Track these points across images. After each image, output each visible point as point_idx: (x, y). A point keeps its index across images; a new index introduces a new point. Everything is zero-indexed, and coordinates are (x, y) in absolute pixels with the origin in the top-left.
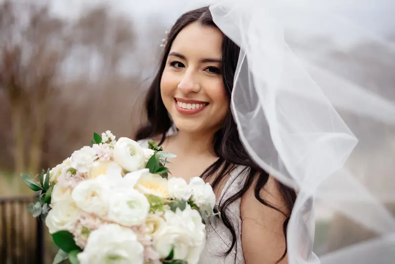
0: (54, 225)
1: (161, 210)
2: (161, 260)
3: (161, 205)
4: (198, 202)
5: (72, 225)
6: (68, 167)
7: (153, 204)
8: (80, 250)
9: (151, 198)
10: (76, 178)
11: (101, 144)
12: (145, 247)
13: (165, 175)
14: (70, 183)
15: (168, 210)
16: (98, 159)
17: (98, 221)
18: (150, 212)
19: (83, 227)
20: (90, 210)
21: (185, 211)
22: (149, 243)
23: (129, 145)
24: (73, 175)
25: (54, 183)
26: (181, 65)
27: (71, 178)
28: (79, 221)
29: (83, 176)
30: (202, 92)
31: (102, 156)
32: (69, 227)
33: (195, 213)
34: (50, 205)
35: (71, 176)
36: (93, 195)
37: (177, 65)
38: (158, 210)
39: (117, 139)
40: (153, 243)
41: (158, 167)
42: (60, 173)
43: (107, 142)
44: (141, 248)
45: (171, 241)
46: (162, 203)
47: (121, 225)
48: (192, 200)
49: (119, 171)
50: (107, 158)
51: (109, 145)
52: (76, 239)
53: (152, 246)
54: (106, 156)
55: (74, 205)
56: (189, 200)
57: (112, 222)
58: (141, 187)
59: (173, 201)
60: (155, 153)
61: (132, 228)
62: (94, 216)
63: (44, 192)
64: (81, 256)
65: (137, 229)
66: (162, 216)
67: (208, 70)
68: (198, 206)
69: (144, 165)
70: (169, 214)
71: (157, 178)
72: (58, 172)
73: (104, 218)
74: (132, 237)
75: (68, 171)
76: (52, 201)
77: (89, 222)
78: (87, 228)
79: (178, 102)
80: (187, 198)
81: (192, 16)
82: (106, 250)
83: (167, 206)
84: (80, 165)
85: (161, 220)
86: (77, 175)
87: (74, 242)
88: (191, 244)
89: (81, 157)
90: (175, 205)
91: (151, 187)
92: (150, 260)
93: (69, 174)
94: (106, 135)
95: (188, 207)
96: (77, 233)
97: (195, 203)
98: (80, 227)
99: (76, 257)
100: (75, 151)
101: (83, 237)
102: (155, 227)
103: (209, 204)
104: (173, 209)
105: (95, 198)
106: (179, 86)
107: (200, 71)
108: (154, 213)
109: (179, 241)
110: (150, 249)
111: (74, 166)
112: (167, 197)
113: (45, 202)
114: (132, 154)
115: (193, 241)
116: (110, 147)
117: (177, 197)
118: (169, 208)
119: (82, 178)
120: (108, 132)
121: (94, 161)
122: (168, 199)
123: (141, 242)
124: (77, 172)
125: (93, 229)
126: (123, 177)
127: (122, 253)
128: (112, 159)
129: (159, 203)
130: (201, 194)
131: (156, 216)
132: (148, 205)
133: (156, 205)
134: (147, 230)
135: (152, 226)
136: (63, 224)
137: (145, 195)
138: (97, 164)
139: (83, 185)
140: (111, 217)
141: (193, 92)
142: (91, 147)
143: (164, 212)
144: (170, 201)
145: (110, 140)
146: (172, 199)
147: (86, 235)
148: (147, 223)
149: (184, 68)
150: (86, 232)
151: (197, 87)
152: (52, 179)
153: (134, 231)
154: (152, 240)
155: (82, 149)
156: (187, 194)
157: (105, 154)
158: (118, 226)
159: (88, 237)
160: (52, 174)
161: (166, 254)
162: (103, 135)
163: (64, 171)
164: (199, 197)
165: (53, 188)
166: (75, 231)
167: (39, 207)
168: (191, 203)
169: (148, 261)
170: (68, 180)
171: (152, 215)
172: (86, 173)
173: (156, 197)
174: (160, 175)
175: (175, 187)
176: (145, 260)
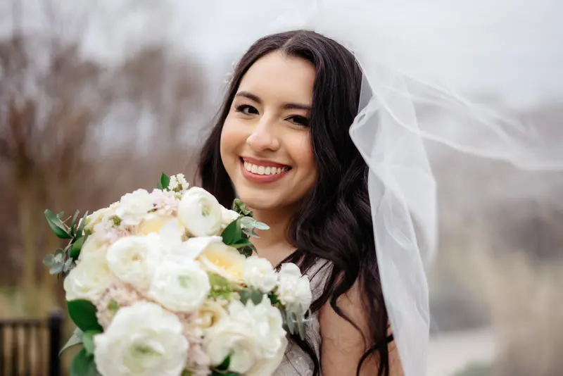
0: (74, 289)
1: (225, 298)
2: (211, 368)
3: (228, 291)
4: (284, 298)
5: (98, 294)
6: (112, 214)
7: (217, 287)
8: (100, 329)
9: (215, 278)
10: (119, 230)
11: (165, 190)
12: (192, 344)
13: (247, 252)
14: (109, 235)
15: (237, 299)
16: (155, 210)
17: (134, 295)
18: (209, 297)
19: (112, 300)
20: (126, 277)
21: (260, 306)
22: (198, 341)
23: (203, 199)
24: (115, 226)
25: (89, 233)
26: (253, 111)
27: (113, 229)
28: (108, 291)
29: (129, 230)
30: (281, 150)
31: (162, 207)
32: (92, 296)
33: (276, 312)
34: (77, 261)
35: (113, 227)
36: (136, 258)
37: (247, 110)
38: (221, 297)
40: (205, 341)
41: (239, 237)
42: (100, 220)
43: (175, 190)
44: (185, 345)
45: (230, 344)
46: (231, 287)
47: (163, 307)
48: (276, 293)
49: (181, 233)
50: (167, 211)
51: (177, 193)
52: (98, 315)
53: (201, 345)
54: (167, 208)
55: (106, 267)
56: (272, 292)
57: (153, 301)
58: (205, 260)
59: (246, 289)
60: (239, 218)
61: (178, 314)
62: (130, 287)
64: (99, 339)
65: (186, 317)
66: (225, 307)
67: (292, 120)
68: (283, 303)
69: (218, 229)
70: (236, 305)
71: (231, 253)
72: (98, 219)
73: (144, 294)
75: (110, 219)
76: (80, 257)
77: (122, 294)
78: (116, 303)
79: (246, 164)
80: (268, 289)
81: (272, 42)
83: (236, 294)
84: (127, 214)
85: (223, 312)
86: (121, 227)
87: (96, 319)
88: (258, 354)
89: (134, 203)
90: (249, 295)
91: (220, 264)
92: (196, 365)
93: (111, 223)
94: (176, 180)
95: (266, 300)
96: (102, 306)
97: (279, 298)
98: (107, 298)
99: (92, 338)
100: (127, 194)
101: (108, 313)
102: (214, 320)
103: (300, 306)
104: (244, 301)
105: (137, 263)
106: (249, 140)
107: (281, 120)
108: (215, 300)
109: (242, 345)
110: (197, 348)
111: (119, 213)
112: (241, 282)
113: (71, 257)
114: (205, 212)
115: (262, 351)
116: (177, 197)
117: (253, 284)
118: (239, 297)
119: (127, 232)
120: (181, 176)
121: (149, 212)
122: (242, 285)
123: (187, 336)
124: (122, 223)
125: (125, 304)
126: (184, 240)
127: (158, 347)
128: (174, 214)
129: (224, 288)
130: (290, 287)
131: (216, 305)
132: (208, 287)
133: (220, 289)
134: (199, 321)
135: (208, 319)
136: (86, 290)
137: (209, 273)
138: (152, 216)
139: (125, 242)
140: (152, 294)
141: (268, 150)
142: (150, 191)
143: (229, 302)
144: (241, 288)
145: (180, 188)
146: (246, 287)
147: (112, 311)
148: (202, 312)
149: (257, 115)
150: (114, 307)
151: (275, 143)
152: (87, 227)
153: (181, 320)
154: (202, 337)
155: (135, 192)
156: (268, 283)
157: (166, 205)
158: (158, 309)
159: (114, 314)
160: (89, 219)
161: (219, 360)
162: (173, 178)
163: (105, 219)
164: (286, 292)
165: (85, 239)
166: (99, 304)
167: (60, 261)
168: (273, 298)
169: (191, 365)
170: (107, 231)
171: (211, 302)
172: (134, 226)
173: (224, 279)
174: (239, 249)
175: (254, 270)
176: (188, 363)
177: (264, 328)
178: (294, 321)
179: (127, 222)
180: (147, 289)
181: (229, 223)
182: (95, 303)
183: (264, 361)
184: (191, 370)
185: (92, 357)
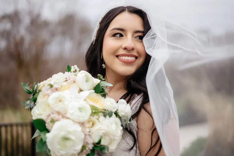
0: (36, 114)
1: (98, 115)
2: (93, 144)
3: (98, 112)
4: (121, 114)
5: (46, 116)
6: (49, 83)
7: (94, 111)
8: (48, 131)
9: (93, 107)
10: (52, 90)
11: (70, 72)
12: (85, 135)
13: (104, 96)
14: (49, 92)
15: (102, 115)
16: (66, 81)
17: (61, 116)
18: (91, 115)
19: (52, 119)
20: (57, 109)
21: (111, 118)
22: (88, 133)
23: (86, 76)
24: (51, 88)
25: (40, 91)
27: (50, 89)
28: (50, 115)
29: (57, 89)
31: (69, 79)
32: (43, 117)
33: (118, 120)
34: (36, 103)
35: (50, 88)
36: (60, 101)
38: (96, 115)
39: (80, 71)
40: (90, 133)
41: (101, 90)
42: (44, 85)
43: (74, 72)
44: (83, 136)
45: (101, 134)
46: (99, 111)
47: (73, 120)
48: (117, 112)
49: (78, 90)
50: (72, 81)
51: (75, 73)
52: (46, 125)
53: (89, 135)
55: (48, 105)
56: (116, 112)
57: (68, 118)
58: (88, 100)
59: (105, 111)
60: (100, 82)
61: (79, 123)
62: (59, 113)
63: (34, 95)
64: (48, 135)
65: (82, 124)
66: (98, 119)
68: (120, 116)
69: (92, 87)
70: (102, 118)
71: (98, 97)
72: (43, 85)
73: (64, 115)
74: (79, 128)
75: (48, 85)
76: (37, 101)
77: (55, 116)
78: (53, 120)
80: (114, 111)
82: (63, 134)
83: (102, 113)
84: (55, 83)
85: (97, 121)
86: (53, 88)
87: (45, 126)
88: (112, 137)
89: (57, 78)
90: (107, 114)
91: (94, 101)
92: (87, 143)
93: (49, 87)
94: (74, 68)
95: (114, 115)
96: (48, 121)
97: (119, 114)
98: (50, 118)
99: (45, 135)
100: (55, 75)
101: (51, 124)
102: (93, 124)
103: (127, 116)
104: (105, 116)
105: (61, 103)
107: (133, 38)
108: (93, 116)
109: (105, 134)
110: (88, 137)
111: (52, 83)
112: (103, 108)
113: (33, 101)
114: (87, 81)
115: (114, 136)
116: (75, 75)
117: (109, 109)
118: (103, 114)
119: (56, 90)
120: (76, 66)
121: (64, 82)
122: (103, 109)
123: (83, 132)
124: (53, 87)
125: (57, 121)
126: (79, 93)
127: (72, 137)
128: (74, 82)
129: (97, 111)
130: (123, 109)
131: (94, 118)
132: (90, 111)
133: (95, 112)
134: (88, 125)
135: (91, 124)
136: (41, 115)
137: (90, 105)
139: (55, 95)
140: (68, 115)
141: (132, 50)
142: (64, 73)
143: (99, 117)
144: (103, 111)
145: (76, 71)
146: (105, 110)
147: (52, 123)
148: (89, 122)
149: (123, 37)
150: (53, 121)
152: (39, 89)
153: (80, 125)
154: (89, 132)
155: (58, 74)
156: (114, 108)
157: (71, 78)
158: (71, 122)
159: (53, 124)
160: (40, 86)
161: (96, 141)
162: (72, 67)
163: (46, 85)
164: (122, 111)
165: (38, 94)
166: (47, 120)
167: (29, 103)
168: (116, 114)
169: (86, 143)
170: (47, 90)
171: (92, 117)
172: (58, 88)
173: (96, 107)
174: (101, 95)
175: (108, 103)
176: (84, 143)
177: (114, 127)
178: (125, 123)
179: (55, 86)
180: (66, 113)
181: (97, 84)
182: (45, 120)
183: (115, 140)
184: (85, 145)
185: (45, 142)
